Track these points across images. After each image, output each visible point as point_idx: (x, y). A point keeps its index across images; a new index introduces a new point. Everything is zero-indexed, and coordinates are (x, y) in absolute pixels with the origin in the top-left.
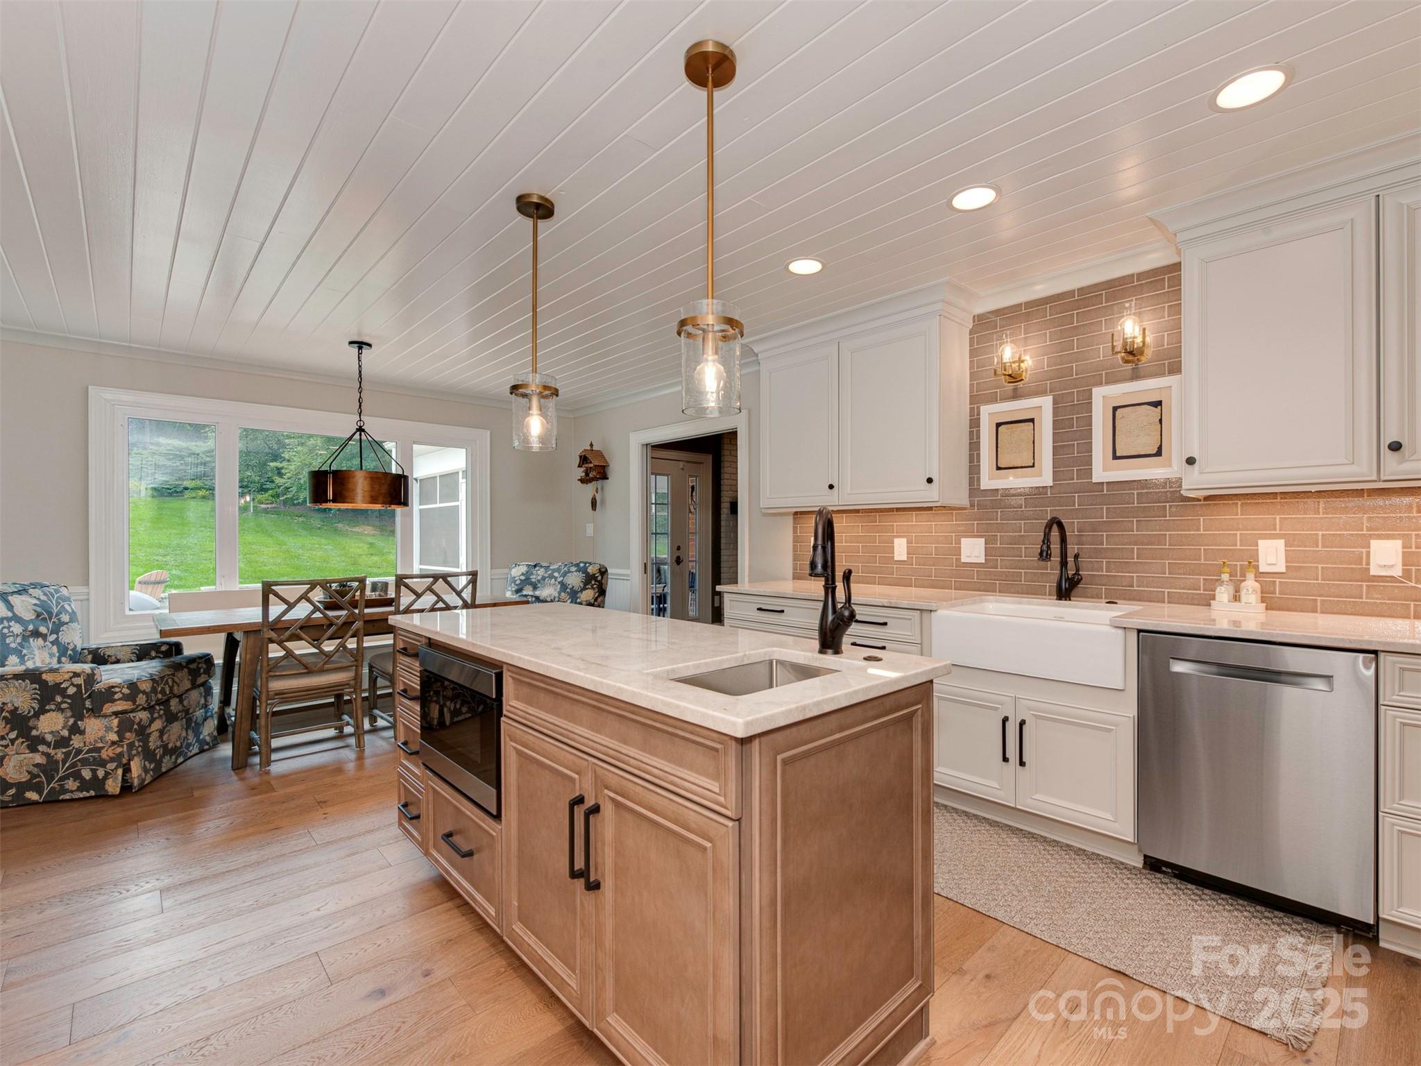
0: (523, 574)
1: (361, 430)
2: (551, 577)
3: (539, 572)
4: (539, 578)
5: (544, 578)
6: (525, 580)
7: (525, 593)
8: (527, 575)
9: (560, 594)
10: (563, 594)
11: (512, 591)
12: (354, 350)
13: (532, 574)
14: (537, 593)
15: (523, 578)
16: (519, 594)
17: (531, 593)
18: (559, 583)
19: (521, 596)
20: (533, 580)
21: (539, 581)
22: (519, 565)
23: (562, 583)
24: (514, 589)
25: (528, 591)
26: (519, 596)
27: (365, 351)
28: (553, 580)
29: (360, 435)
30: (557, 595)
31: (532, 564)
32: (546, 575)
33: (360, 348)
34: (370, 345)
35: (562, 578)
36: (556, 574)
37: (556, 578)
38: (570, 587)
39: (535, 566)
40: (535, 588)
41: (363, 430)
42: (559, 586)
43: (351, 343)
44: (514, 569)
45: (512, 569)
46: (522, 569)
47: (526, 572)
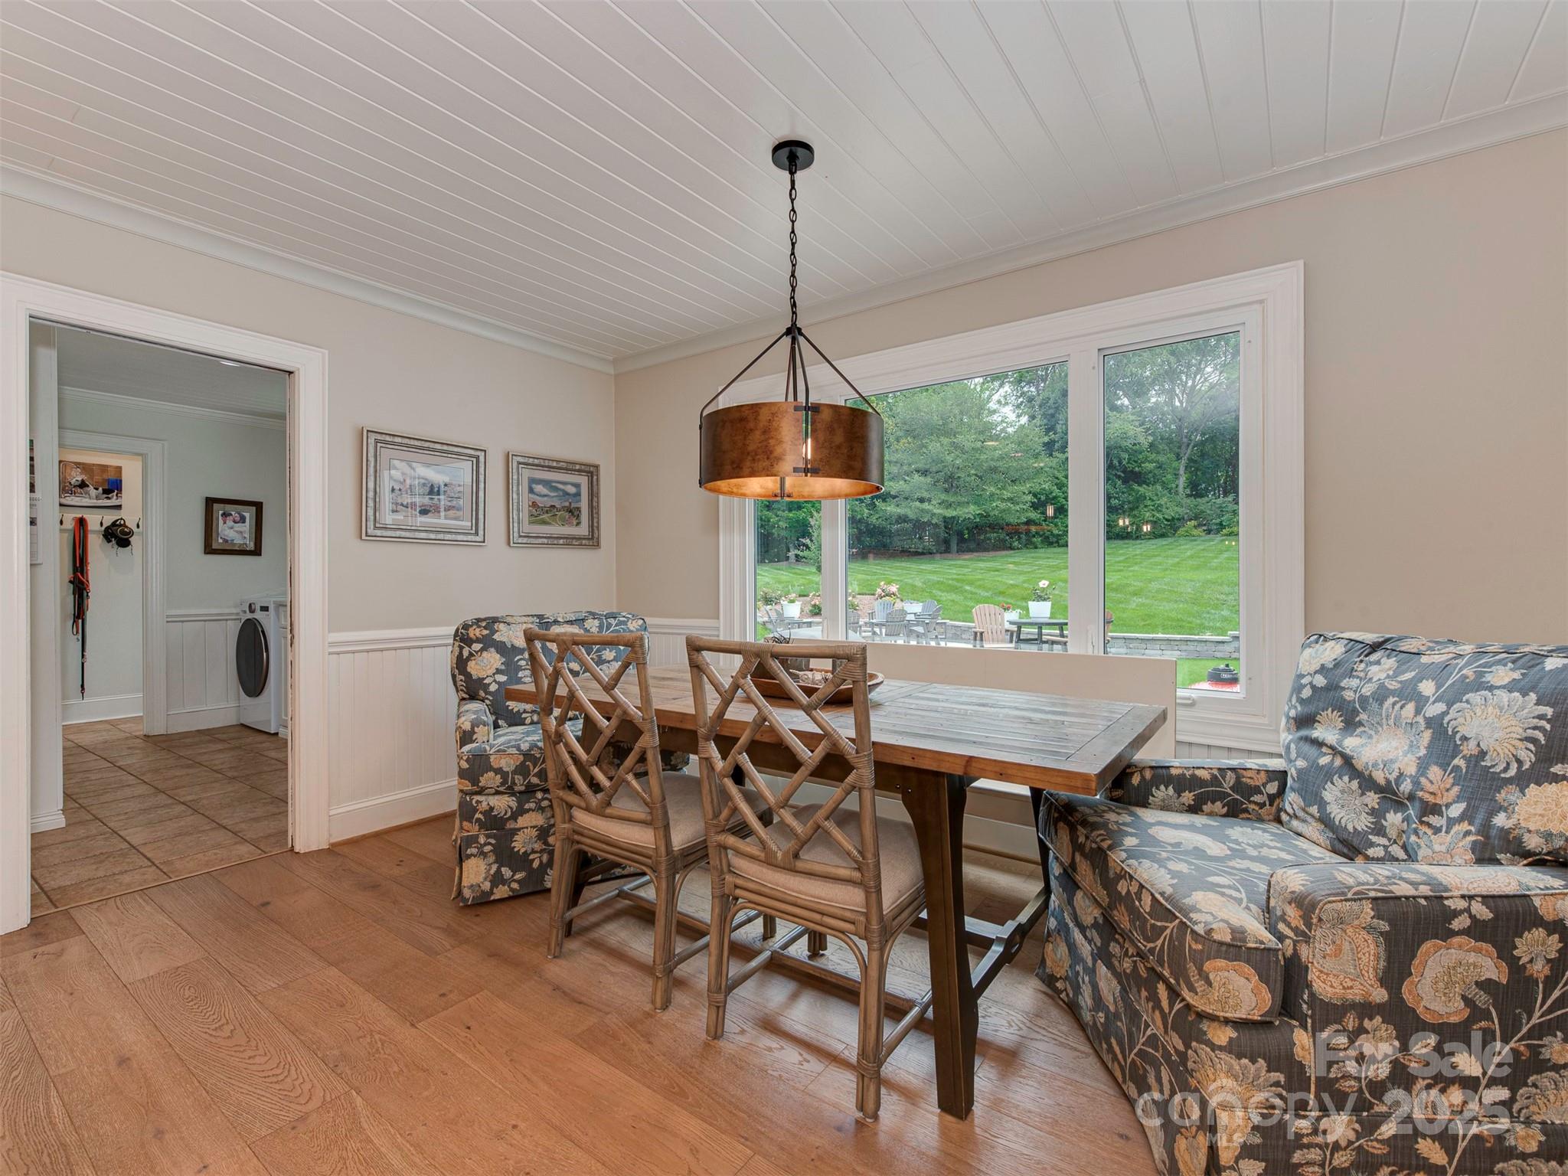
0: (1323, 670)
2: (1409, 694)
3: (1374, 669)
4: (1367, 690)
5: (1381, 696)
6: (1327, 688)
7: (1318, 733)
8: (1335, 673)
9: (1423, 766)
10: (1435, 772)
11: (1288, 717)
13: (1350, 674)
14: (1351, 744)
15: (1320, 681)
16: (1304, 733)
17: (1331, 740)
18: (1429, 722)
19: (1306, 739)
20: (1349, 695)
21: (1364, 700)
22: (1326, 639)
23: (1436, 725)
24: (1293, 713)
25: (1327, 731)
26: (1301, 738)
28: (1410, 707)
30: (1412, 770)
31: (1370, 637)
32: (1393, 685)
35: (1441, 707)
36: (1427, 688)
37: (1421, 702)
38: (1470, 749)
39: (1375, 647)
40: (1351, 724)
42: (1427, 735)
44: (1308, 651)
45: (1304, 646)
46: (1331, 652)
47: (1337, 664)
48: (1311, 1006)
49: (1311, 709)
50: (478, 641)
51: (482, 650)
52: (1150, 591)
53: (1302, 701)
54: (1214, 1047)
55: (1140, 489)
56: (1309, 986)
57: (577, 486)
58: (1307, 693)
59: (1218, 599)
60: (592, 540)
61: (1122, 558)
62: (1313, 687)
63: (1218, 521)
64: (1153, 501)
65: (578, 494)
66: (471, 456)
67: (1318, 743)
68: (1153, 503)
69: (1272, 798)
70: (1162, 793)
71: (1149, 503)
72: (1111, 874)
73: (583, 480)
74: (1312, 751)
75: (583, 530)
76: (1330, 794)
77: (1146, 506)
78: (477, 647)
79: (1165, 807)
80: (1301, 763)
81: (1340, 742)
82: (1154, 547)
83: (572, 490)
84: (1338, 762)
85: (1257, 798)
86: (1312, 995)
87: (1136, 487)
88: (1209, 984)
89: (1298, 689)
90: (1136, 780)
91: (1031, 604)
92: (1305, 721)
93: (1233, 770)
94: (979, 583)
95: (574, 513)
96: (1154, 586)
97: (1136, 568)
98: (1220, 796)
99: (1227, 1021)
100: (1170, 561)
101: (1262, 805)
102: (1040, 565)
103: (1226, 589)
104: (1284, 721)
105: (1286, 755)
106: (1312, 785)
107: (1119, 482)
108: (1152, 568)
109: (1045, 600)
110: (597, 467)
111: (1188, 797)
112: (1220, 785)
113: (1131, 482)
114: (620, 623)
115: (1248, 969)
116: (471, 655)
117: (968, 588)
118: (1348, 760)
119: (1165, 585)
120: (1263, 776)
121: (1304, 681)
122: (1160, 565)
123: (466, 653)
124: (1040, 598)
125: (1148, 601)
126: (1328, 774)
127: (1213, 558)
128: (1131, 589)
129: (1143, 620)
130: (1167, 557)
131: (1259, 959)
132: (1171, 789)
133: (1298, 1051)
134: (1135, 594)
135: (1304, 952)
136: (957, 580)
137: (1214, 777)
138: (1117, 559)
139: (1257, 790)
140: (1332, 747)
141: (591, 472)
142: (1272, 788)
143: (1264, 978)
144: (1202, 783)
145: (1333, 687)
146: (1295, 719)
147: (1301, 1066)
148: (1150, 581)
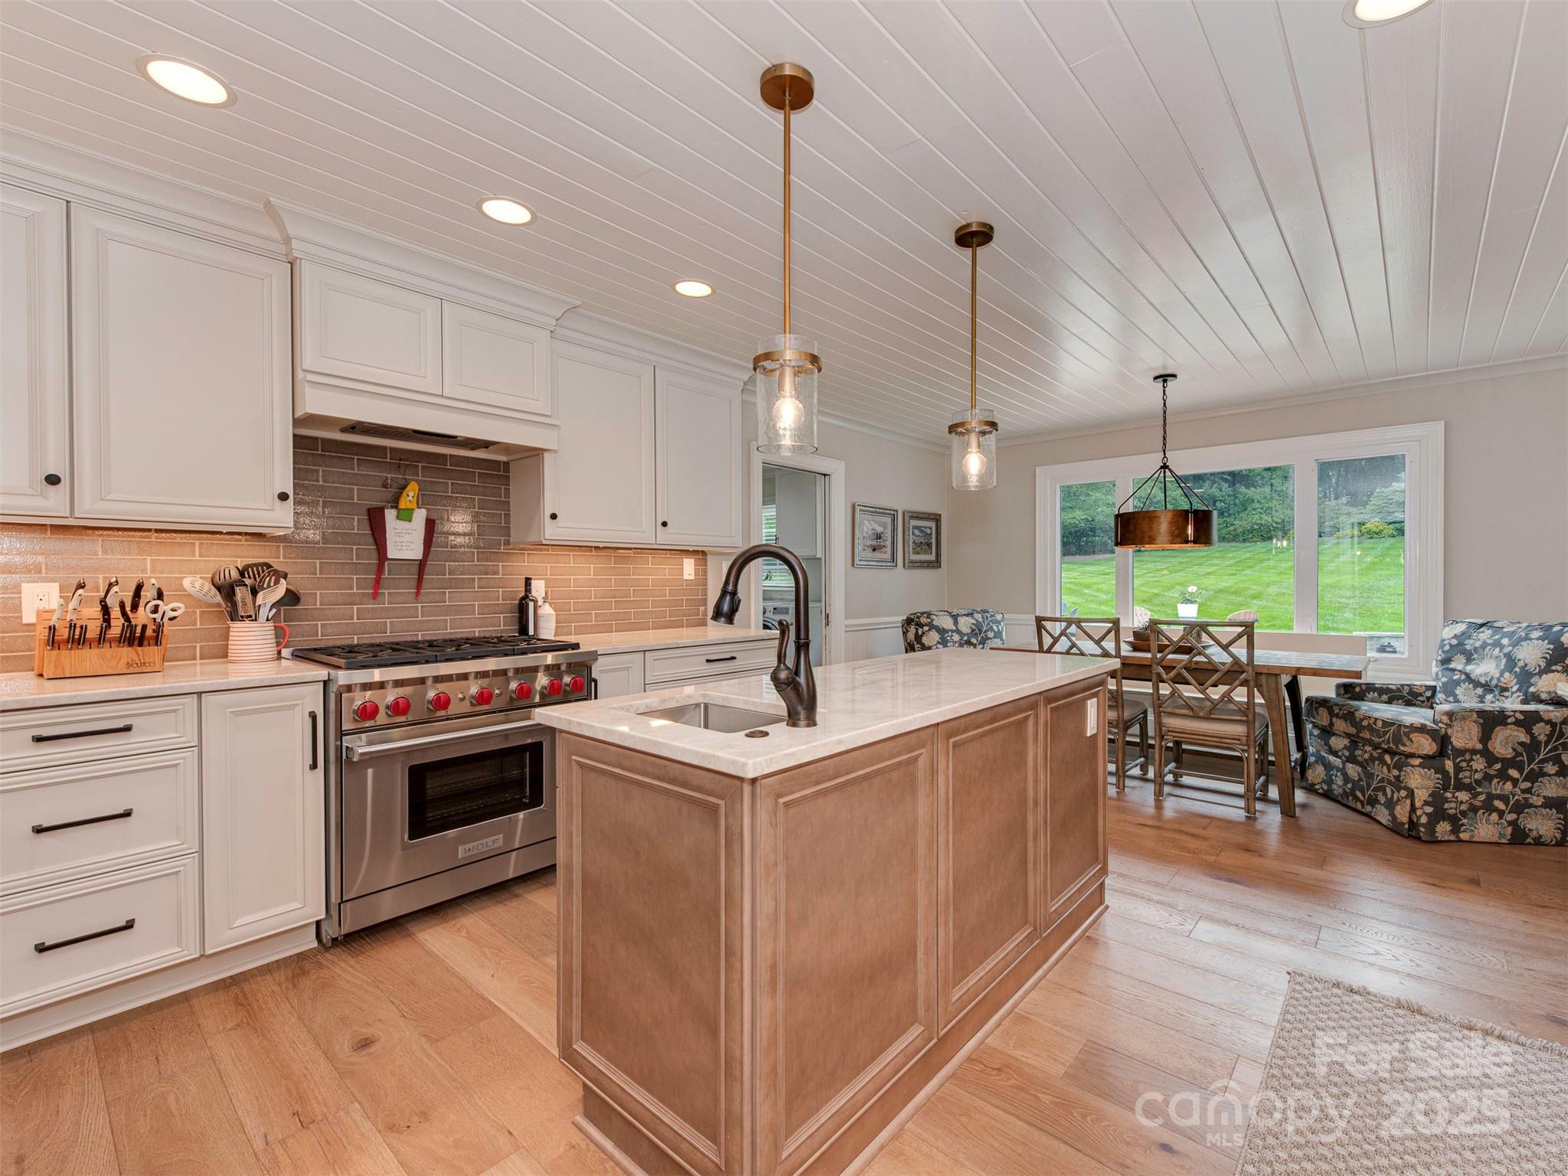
0: (1456, 636)
1: (1165, 467)
2: (1497, 644)
3: (1481, 635)
4: (1478, 644)
5: (1484, 646)
6: (1458, 645)
7: (1452, 666)
8: (1461, 638)
9: (1502, 673)
10: (1507, 675)
11: (1437, 661)
12: (1159, 384)
13: (1469, 637)
14: (1469, 668)
15: (1454, 642)
16: (1445, 666)
17: (1460, 667)
18: (1505, 655)
19: (1447, 669)
20: (1468, 647)
21: (1476, 649)
22: (1457, 623)
23: (1508, 656)
24: (1439, 658)
25: (1458, 663)
26: (1443, 669)
27: (1171, 383)
28: (1497, 650)
29: (1165, 472)
30: (1497, 675)
31: (1479, 621)
32: (1490, 641)
33: (1165, 381)
34: (1174, 376)
35: (1510, 649)
36: (1505, 641)
37: (1502, 647)
38: (1521, 664)
39: (1482, 625)
40: (1469, 660)
41: (1167, 467)
42: (1504, 660)
43: (1156, 378)
44: (1447, 628)
45: (1445, 627)
46: (1460, 628)
47: (1463, 634)
48: (1451, 750)
49: (1449, 655)
50: (926, 625)
51: (929, 630)
52: (1270, 595)
53: (1444, 652)
54: (1413, 766)
55: (1247, 491)
56: (1451, 743)
57: (931, 528)
58: (1447, 648)
59: (1340, 603)
60: (936, 564)
61: (1232, 562)
62: (1451, 645)
63: (1332, 523)
64: (1261, 503)
65: (931, 534)
66: (890, 514)
67: (1453, 670)
68: (1262, 506)
69: (1428, 699)
70: (1371, 695)
71: (1257, 505)
72: (1358, 720)
73: (933, 524)
74: (1449, 673)
75: (933, 557)
76: (1459, 691)
77: (1254, 509)
78: (926, 628)
79: (1373, 701)
80: (1444, 680)
81: (1464, 668)
82: (1264, 550)
83: (928, 531)
84: (1463, 677)
85: (1420, 698)
86: (1452, 747)
87: (1243, 489)
88: (1412, 742)
89: (1442, 646)
90: (1357, 689)
91: (1180, 606)
92: (1446, 661)
93: (1408, 685)
94: (1096, 586)
95: (929, 545)
96: (1272, 590)
97: (1248, 572)
98: (1402, 697)
99: (1419, 757)
100: (1284, 565)
101: (1423, 702)
102: (1147, 569)
103: (1348, 593)
104: (1434, 662)
105: (1437, 679)
106: (1450, 689)
107: (1226, 485)
108: (1265, 572)
109: (1192, 602)
110: (940, 515)
111: (1385, 697)
112: (1401, 692)
113: (1238, 485)
114: (992, 616)
115: (1427, 736)
116: (923, 633)
117: (1086, 591)
118: (1468, 675)
119: (1284, 588)
120: (1424, 689)
121: (1445, 642)
122: (1273, 568)
123: (920, 632)
124: (1188, 601)
125: (1269, 604)
126: (1458, 683)
127: (1330, 562)
128: (1251, 592)
129: (1267, 621)
130: (1280, 561)
131: (1433, 734)
132: (1376, 694)
133: (1447, 767)
134: (1254, 597)
135: (1449, 731)
136: (1075, 584)
137: (1398, 689)
138: (1228, 563)
139: (1421, 695)
140: (1460, 671)
141: (937, 518)
142: (1429, 694)
143: (1434, 740)
144: (1392, 691)
145: (1461, 644)
146: (1441, 661)
147: (1448, 772)
148: (1268, 585)
